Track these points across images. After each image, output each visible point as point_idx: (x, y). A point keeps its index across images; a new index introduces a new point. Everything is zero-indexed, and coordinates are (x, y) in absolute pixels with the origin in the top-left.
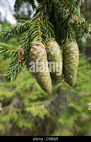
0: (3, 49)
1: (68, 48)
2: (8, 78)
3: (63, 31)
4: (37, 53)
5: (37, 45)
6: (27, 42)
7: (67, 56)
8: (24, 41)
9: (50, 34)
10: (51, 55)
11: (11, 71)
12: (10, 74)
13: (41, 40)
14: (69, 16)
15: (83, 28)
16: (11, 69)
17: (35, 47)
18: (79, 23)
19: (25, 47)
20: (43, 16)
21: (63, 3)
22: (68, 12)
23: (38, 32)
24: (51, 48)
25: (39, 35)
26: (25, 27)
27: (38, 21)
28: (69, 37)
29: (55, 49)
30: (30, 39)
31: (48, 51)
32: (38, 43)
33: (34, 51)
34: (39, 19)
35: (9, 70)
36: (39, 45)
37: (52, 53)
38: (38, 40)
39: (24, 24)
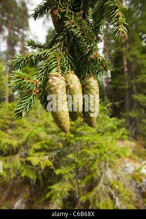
0: (19, 78)
1: (88, 84)
2: (20, 112)
3: (82, 65)
4: (57, 85)
5: (56, 76)
6: (44, 73)
7: (87, 92)
8: (40, 71)
9: (70, 67)
10: (70, 89)
11: (24, 105)
12: (21, 108)
13: (60, 72)
14: (90, 51)
15: (103, 66)
16: (24, 102)
17: (54, 78)
18: (99, 60)
19: (41, 79)
20: (63, 47)
21: (85, 38)
22: (89, 48)
23: (57, 63)
24: (71, 81)
25: (57, 66)
26: (42, 56)
27: (58, 51)
28: (89, 72)
29: (75, 82)
30: (47, 70)
31: (67, 84)
32: (58, 74)
33: (53, 82)
34: (59, 50)
35: (21, 103)
36: (58, 76)
37: (71, 86)
38: (57, 71)
39: (42, 53)
